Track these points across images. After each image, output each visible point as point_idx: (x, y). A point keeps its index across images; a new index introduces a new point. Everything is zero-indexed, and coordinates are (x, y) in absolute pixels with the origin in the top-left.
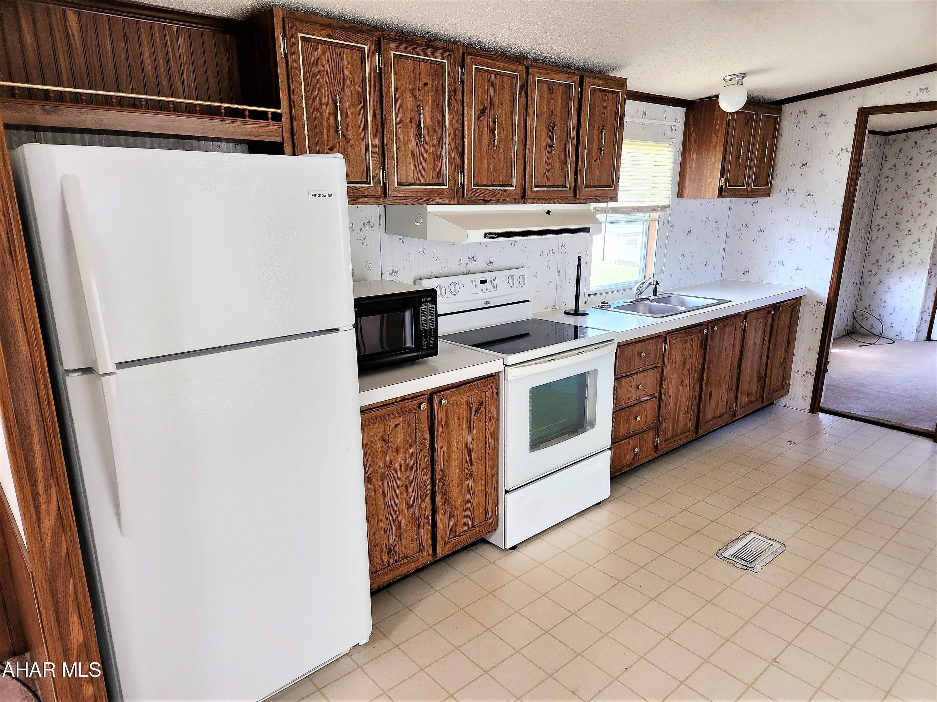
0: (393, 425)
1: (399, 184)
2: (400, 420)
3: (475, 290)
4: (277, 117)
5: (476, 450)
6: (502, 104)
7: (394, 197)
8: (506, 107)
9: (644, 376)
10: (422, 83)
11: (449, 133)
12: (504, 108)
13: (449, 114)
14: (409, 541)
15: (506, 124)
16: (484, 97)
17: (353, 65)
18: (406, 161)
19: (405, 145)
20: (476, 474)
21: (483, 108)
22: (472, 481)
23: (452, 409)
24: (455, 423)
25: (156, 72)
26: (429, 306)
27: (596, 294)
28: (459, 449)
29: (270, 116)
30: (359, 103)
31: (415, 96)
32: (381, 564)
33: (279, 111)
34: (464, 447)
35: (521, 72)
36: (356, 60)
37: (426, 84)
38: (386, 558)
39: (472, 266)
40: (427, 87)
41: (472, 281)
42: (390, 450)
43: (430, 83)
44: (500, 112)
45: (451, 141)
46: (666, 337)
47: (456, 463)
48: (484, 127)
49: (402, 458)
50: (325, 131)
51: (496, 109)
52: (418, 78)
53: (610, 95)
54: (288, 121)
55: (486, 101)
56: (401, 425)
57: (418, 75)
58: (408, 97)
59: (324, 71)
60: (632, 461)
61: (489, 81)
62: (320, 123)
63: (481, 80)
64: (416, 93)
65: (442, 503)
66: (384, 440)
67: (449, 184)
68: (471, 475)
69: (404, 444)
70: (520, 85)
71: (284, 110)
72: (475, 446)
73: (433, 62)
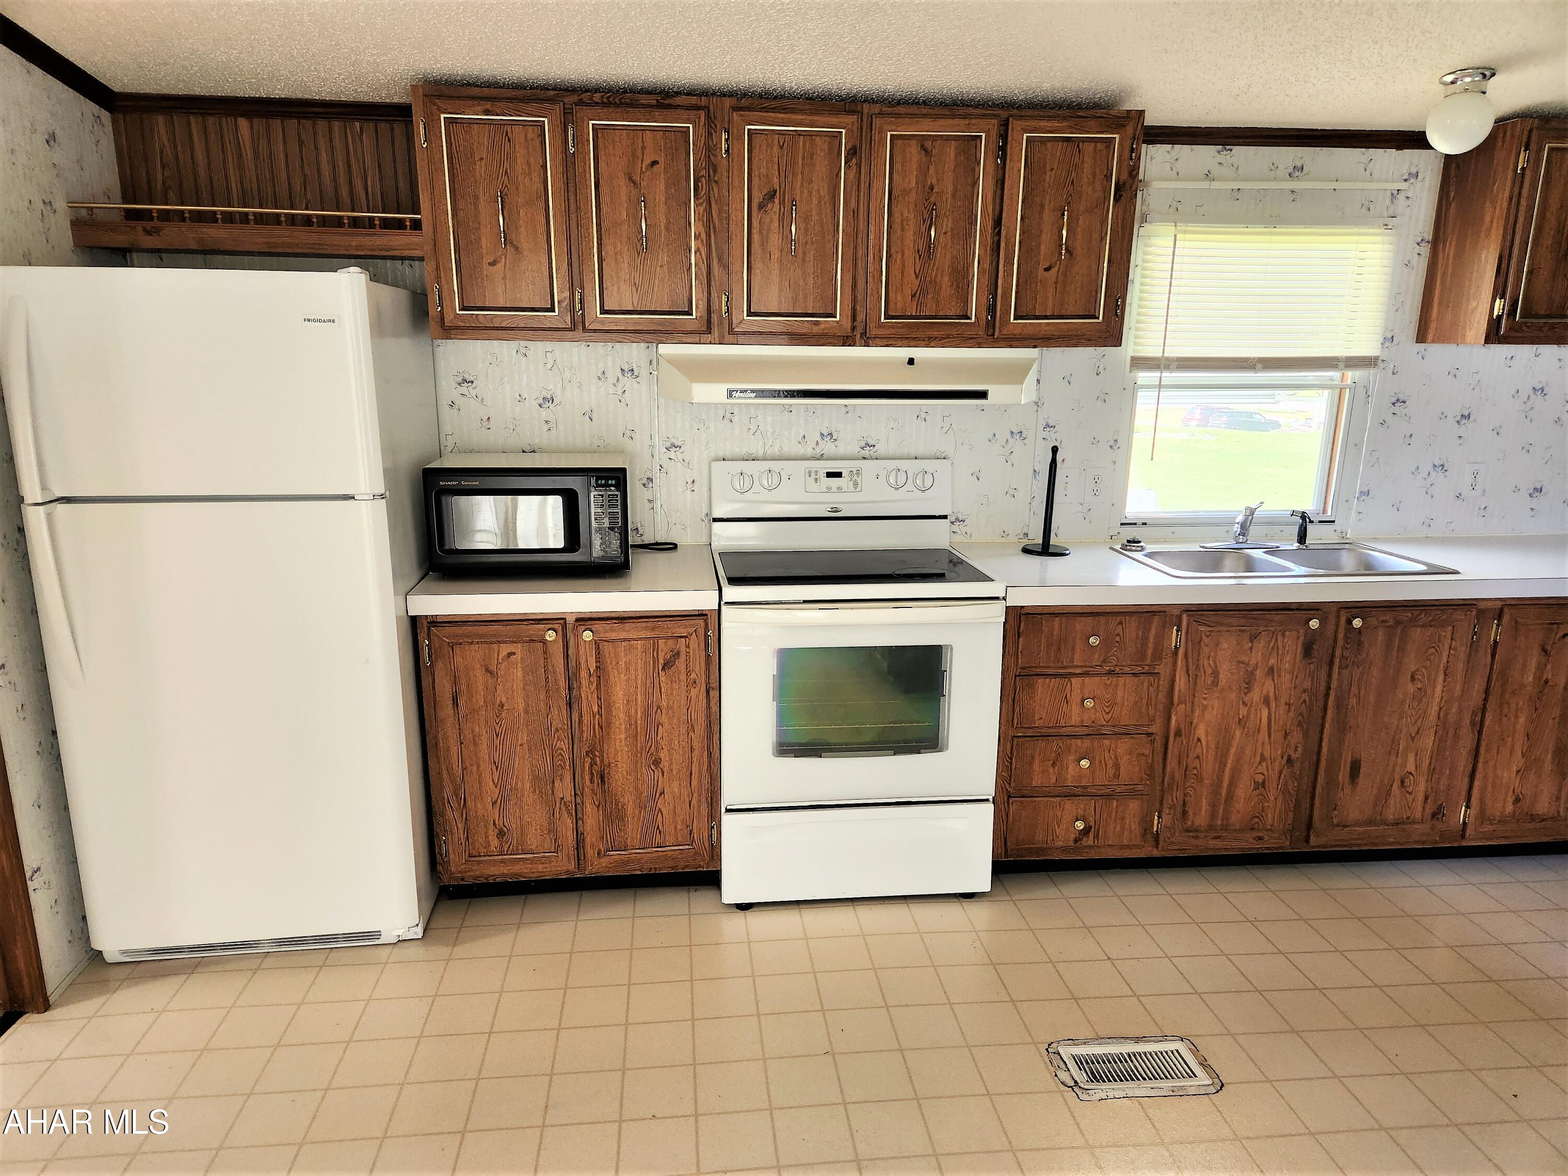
0: (504, 653)
1: (603, 311)
2: (518, 648)
3: (812, 486)
4: (417, 225)
5: (666, 725)
6: (811, 182)
7: (595, 331)
8: (821, 187)
9: (1106, 684)
10: (647, 161)
11: (697, 233)
12: (816, 188)
13: (696, 205)
14: (536, 830)
15: (820, 214)
16: (772, 174)
17: (527, 148)
18: (618, 277)
19: (616, 254)
20: (667, 764)
21: (769, 192)
22: (658, 773)
23: (612, 652)
24: (619, 674)
25: (335, 181)
26: (609, 493)
27: (1144, 524)
28: (629, 717)
29: (408, 223)
30: (537, 199)
31: (634, 183)
32: (485, 847)
33: (419, 216)
34: (639, 716)
35: (849, 126)
36: (533, 139)
37: (654, 163)
38: (494, 843)
39: (828, 448)
40: (656, 168)
41: (810, 473)
42: (499, 688)
43: (662, 160)
44: (806, 194)
45: (700, 246)
46: (1180, 618)
47: (623, 736)
48: (771, 222)
49: (521, 706)
50: (484, 240)
51: (798, 191)
52: (640, 155)
53: (1088, 148)
54: (431, 229)
55: (776, 180)
56: (519, 656)
57: (640, 150)
58: (622, 184)
59: (482, 159)
60: (1072, 843)
61: (782, 147)
62: (476, 229)
63: (764, 147)
64: (637, 178)
65: (593, 790)
66: (487, 670)
67: (697, 311)
68: (657, 762)
69: (525, 685)
70: (849, 147)
71: (424, 216)
72: (664, 719)
73: (665, 130)
